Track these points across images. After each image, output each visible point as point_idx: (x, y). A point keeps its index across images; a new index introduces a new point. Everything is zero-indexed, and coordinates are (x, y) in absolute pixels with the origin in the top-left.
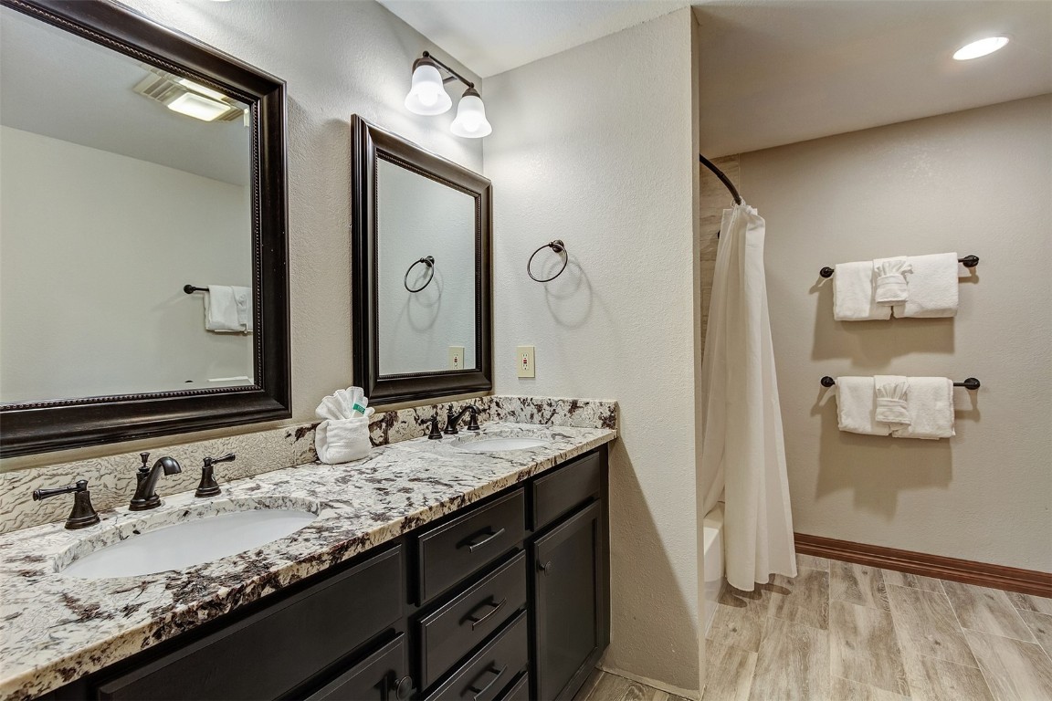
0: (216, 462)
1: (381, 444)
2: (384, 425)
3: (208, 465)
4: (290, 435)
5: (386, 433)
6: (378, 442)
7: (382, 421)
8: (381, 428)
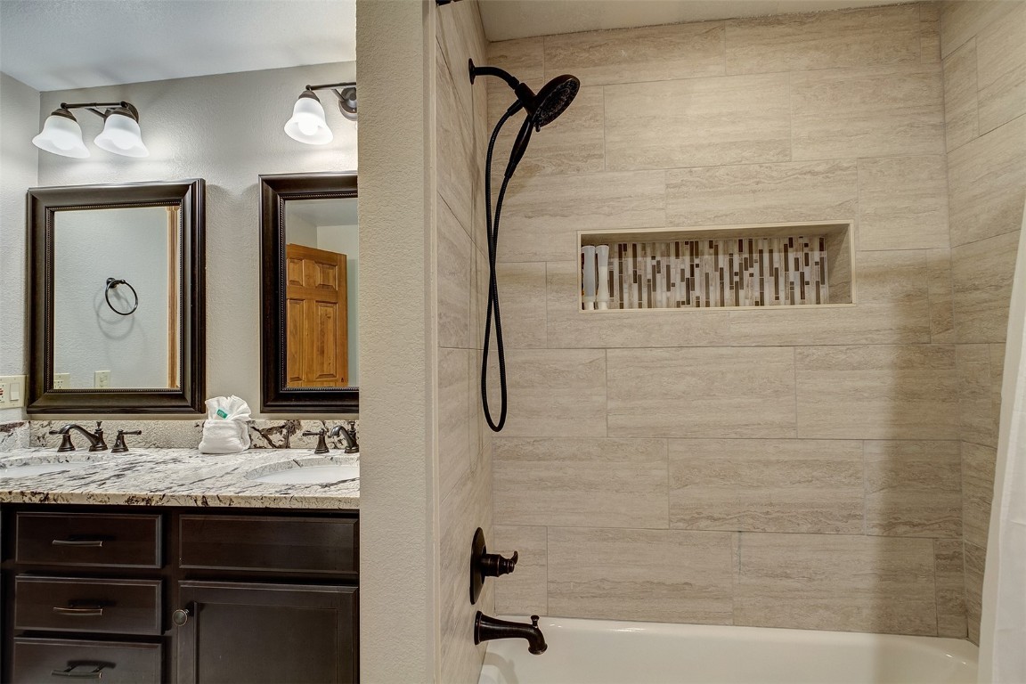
0: (126, 433)
1: (280, 447)
2: (285, 431)
3: (121, 435)
4: (198, 426)
5: (287, 438)
6: (277, 445)
7: (283, 427)
8: (281, 433)
